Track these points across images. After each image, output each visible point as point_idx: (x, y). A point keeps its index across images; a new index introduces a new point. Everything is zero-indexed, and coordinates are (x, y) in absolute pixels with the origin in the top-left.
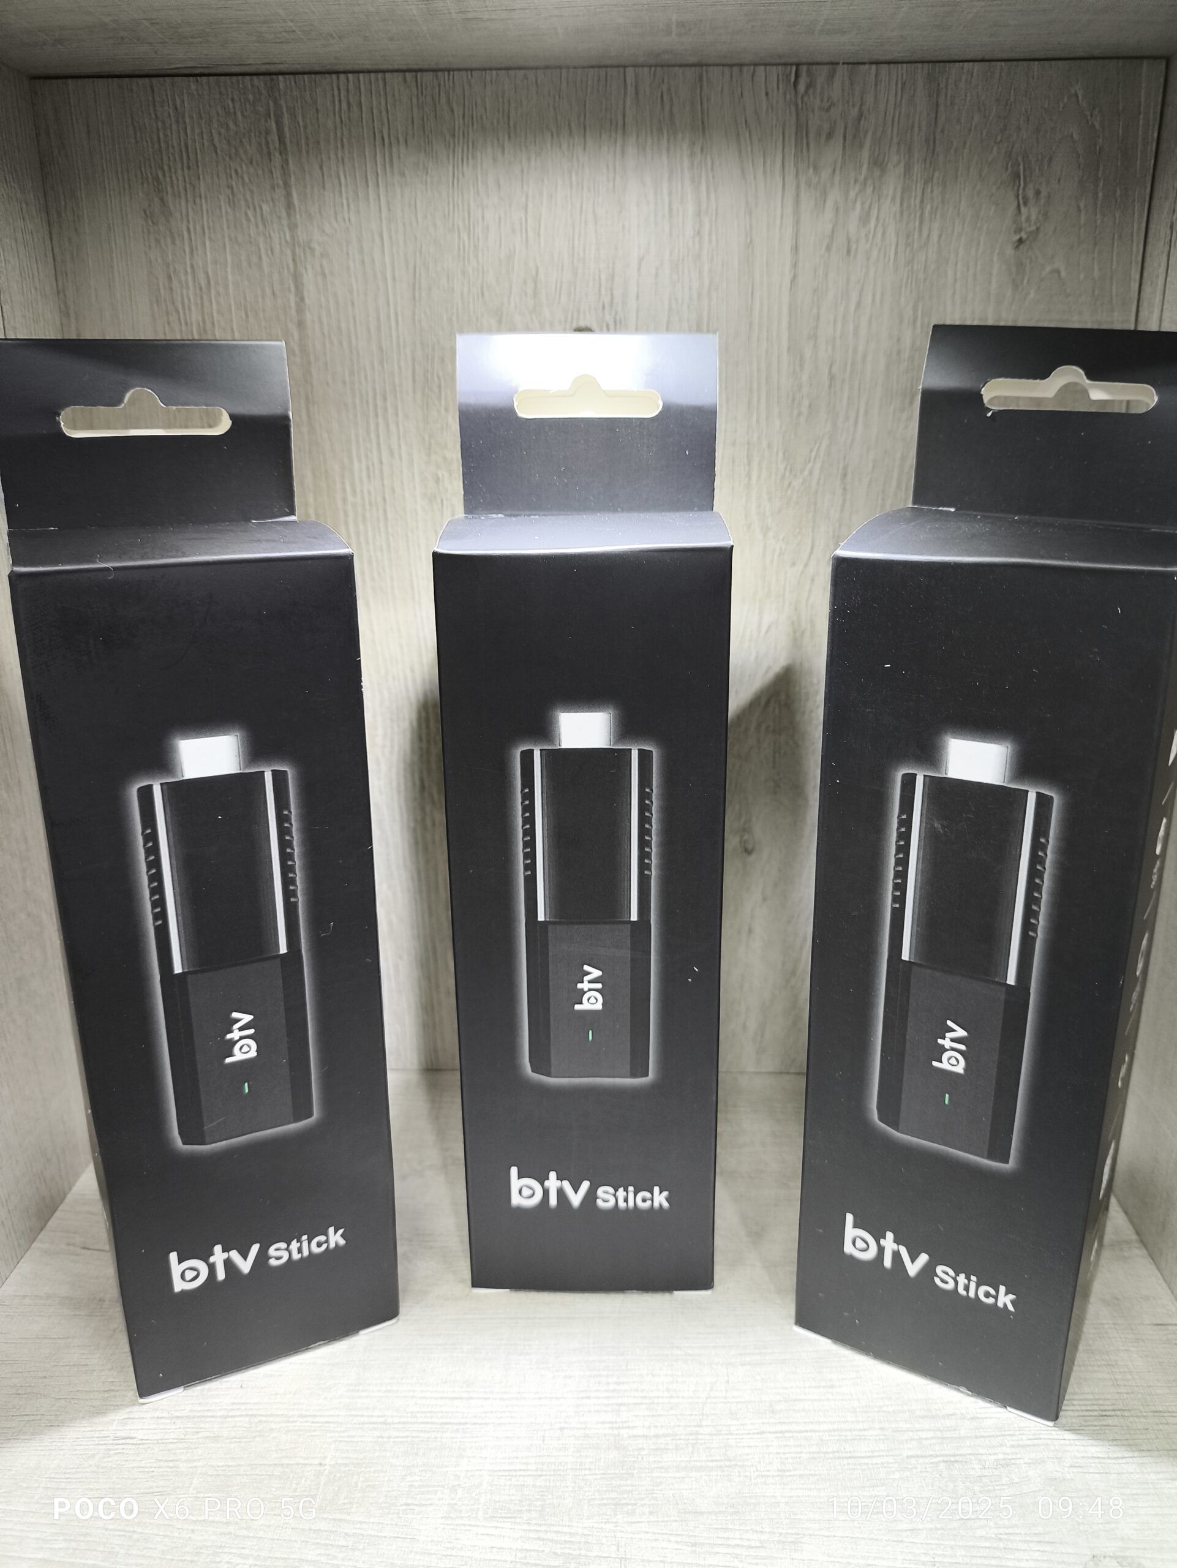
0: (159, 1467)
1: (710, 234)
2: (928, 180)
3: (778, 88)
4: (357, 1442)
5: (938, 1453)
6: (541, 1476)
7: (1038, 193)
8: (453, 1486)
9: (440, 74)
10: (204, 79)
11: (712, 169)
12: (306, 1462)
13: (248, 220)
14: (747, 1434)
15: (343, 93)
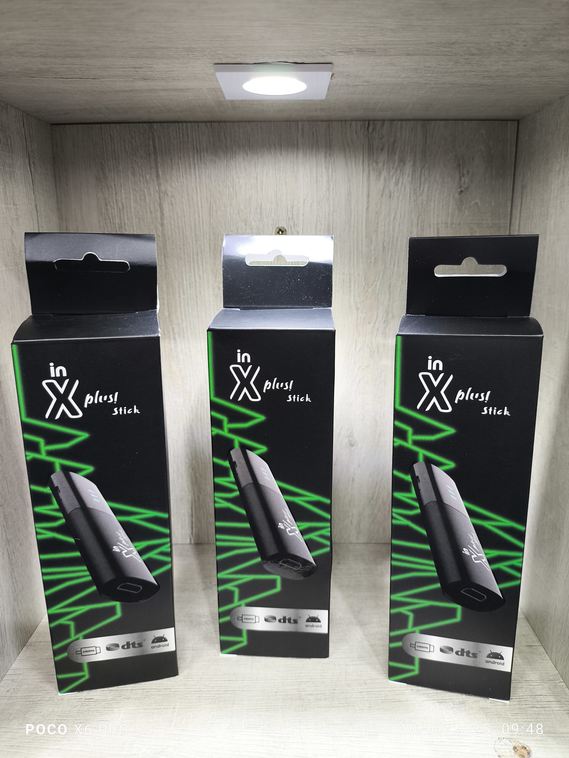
0: (105, 711)
1: (333, 190)
2: (423, 167)
3: (361, 130)
4: (189, 699)
5: (435, 699)
6: (268, 711)
7: (468, 172)
9: (221, 123)
10: (123, 125)
11: (334, 163)
12: (168, 707)
13: (140, 181)
14: (355, 693)
15: (181, 131)
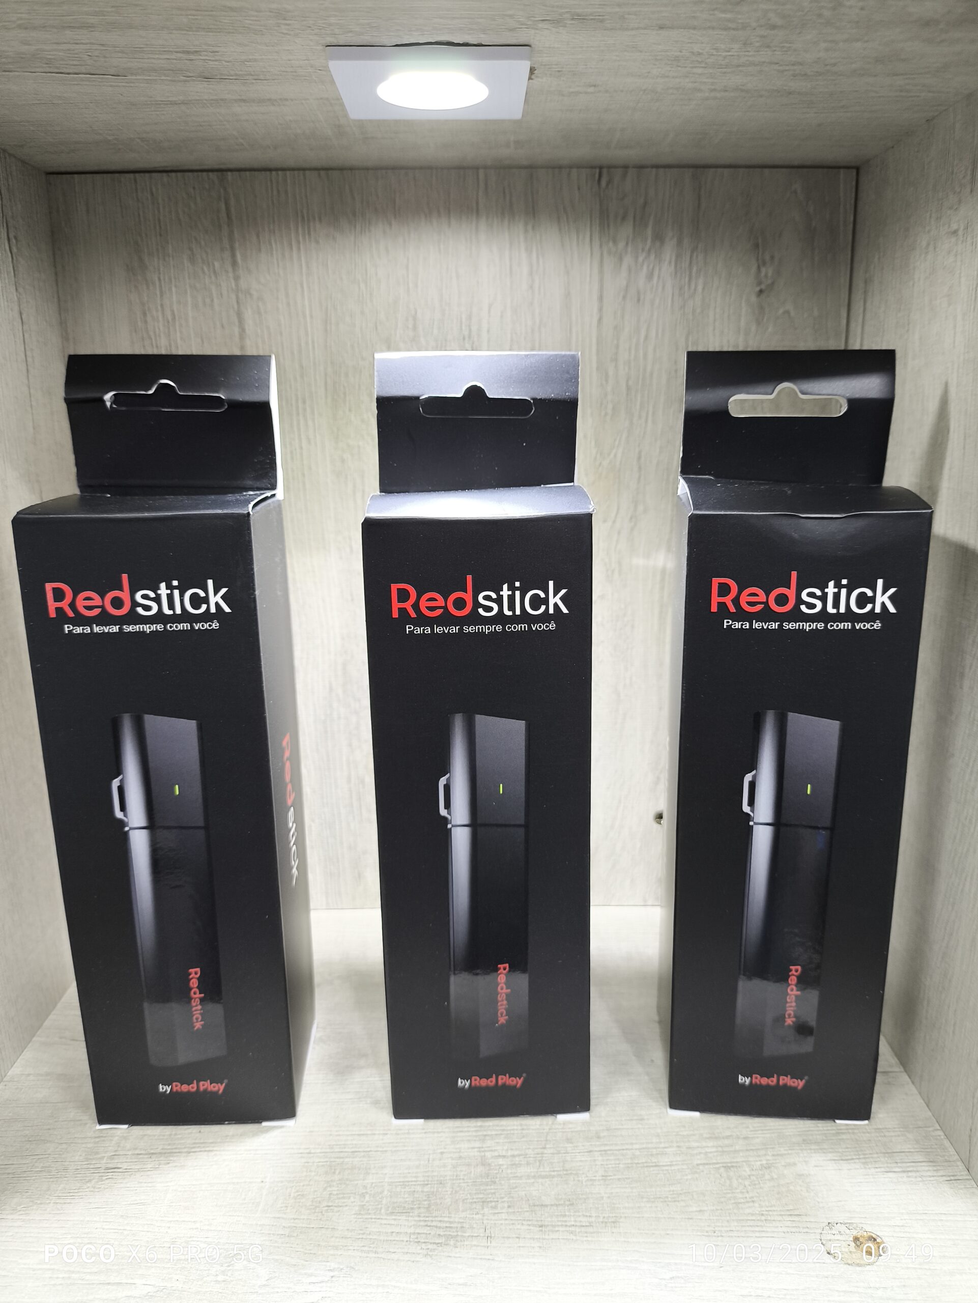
0: (141, 1187)
1: (539, 288)
2: (694, 249)
3: (587, 183)
5: (719, 1161)
6: (427, 1184)
7: (772, 258)
8: (363, 1193)
11: (541, 242)
12: (251, 1181)
13: (204, 272)
15: (274, 185)
